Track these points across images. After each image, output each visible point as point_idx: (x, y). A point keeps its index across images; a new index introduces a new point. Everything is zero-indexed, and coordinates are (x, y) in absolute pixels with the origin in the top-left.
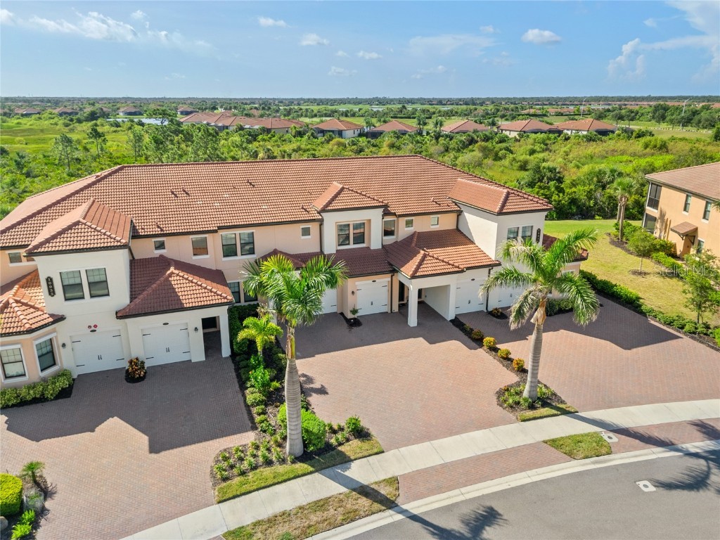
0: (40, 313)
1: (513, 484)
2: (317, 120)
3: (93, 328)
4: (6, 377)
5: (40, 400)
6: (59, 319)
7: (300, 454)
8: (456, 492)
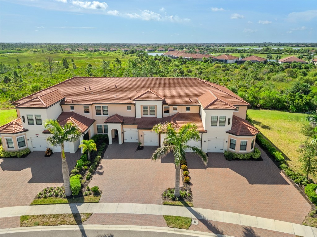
0: (21, 128)
1: (131, 229)
2: (218, 54)
3: (37, 135)
4: (9, 148)
5: (15, 157)
6: (26, 130)
7: (69, 195)
8: (108, 226)
